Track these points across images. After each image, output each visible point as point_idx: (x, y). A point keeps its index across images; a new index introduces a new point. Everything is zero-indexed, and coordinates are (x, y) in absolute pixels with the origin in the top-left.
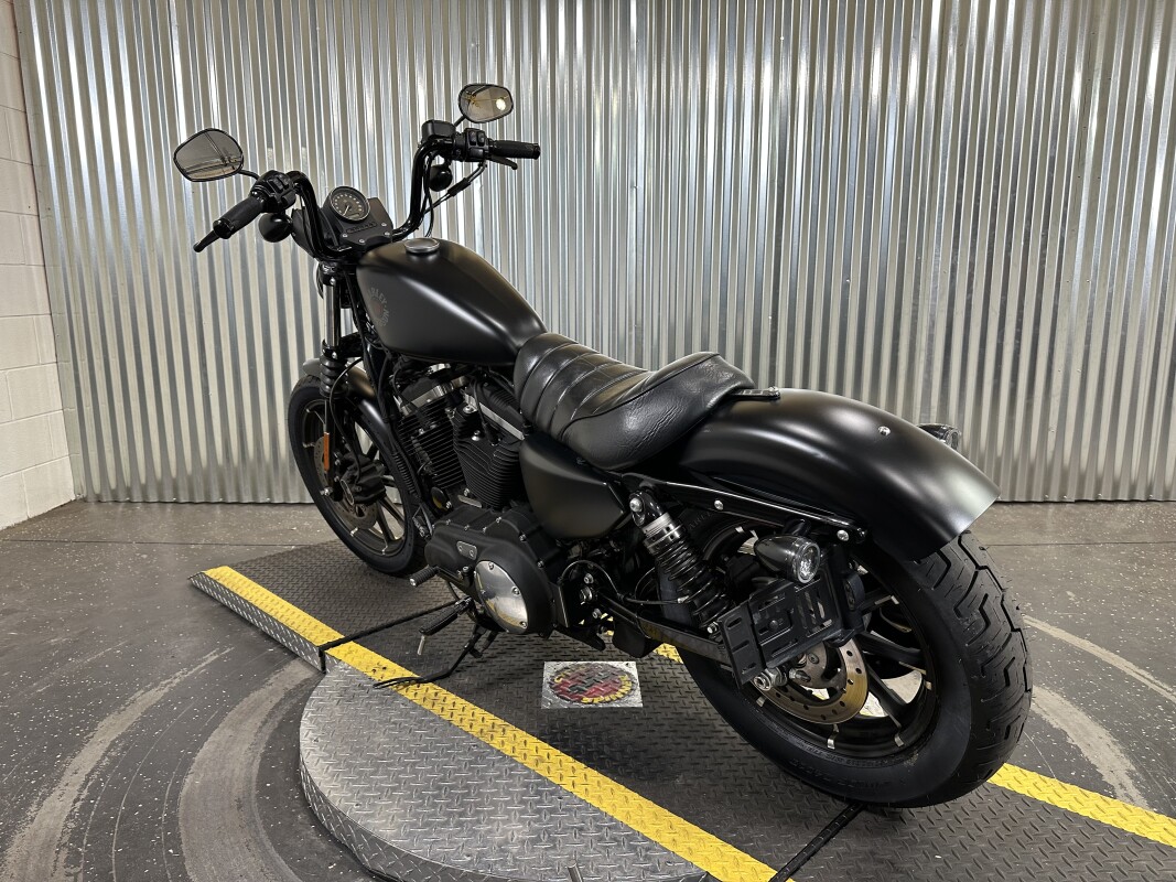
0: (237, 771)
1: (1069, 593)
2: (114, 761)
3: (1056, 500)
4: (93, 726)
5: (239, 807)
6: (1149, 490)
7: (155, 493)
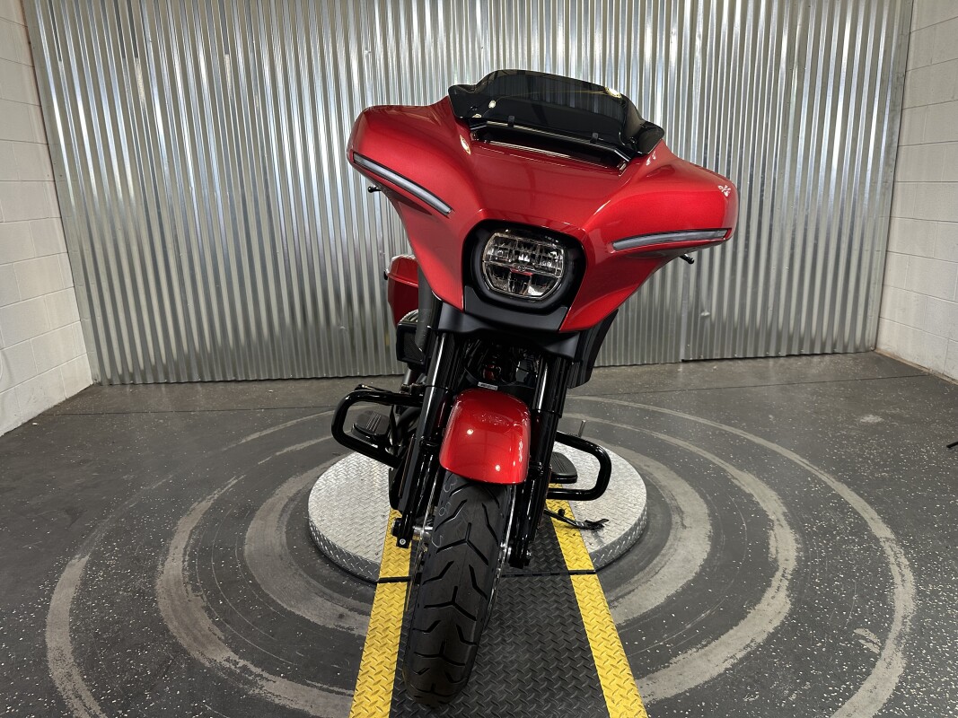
0: (274, 542)
1: (771, 416)
2: (197, 541)
3: (772, 354)
4: (175, 524)
5: (282, 559)
6: (834, 346)
7: (152, 377)
